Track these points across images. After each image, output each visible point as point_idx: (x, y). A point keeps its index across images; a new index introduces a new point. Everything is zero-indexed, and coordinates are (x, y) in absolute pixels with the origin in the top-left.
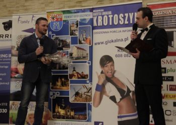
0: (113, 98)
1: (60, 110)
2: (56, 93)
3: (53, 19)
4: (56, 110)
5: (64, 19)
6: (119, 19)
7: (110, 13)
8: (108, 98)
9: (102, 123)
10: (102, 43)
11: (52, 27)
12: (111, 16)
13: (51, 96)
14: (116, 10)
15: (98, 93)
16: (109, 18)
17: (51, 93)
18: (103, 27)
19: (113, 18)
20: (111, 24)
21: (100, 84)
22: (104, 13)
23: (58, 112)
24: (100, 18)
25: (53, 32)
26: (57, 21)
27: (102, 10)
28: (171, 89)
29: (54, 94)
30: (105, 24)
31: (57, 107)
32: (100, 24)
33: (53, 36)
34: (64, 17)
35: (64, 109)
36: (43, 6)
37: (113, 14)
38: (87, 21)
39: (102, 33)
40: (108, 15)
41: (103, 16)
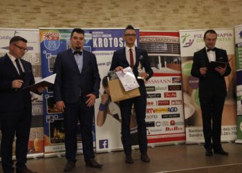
0: (116, 116)
1: (59, 134)
2: (54, 117)
3: (48, 37)
4: (55, 134)
5: (60, 38)
6: (119, 43)
7: (110, 35)
8: (112, 116)
9: (107, 140)
10: (104, 64)
11: (47, 45)
12: (111, 39)
13: (48, 120)
14: (115, 33)
15: (102, 112)
16: (109, 41)
17: (48, 117)
18: (104, 49)
19: (113, 41)
20: (111, 46)
21: (104, 103)
22: (104, 36)
23: (57, 136)
24: (100, 40)
25: (48, 51)
26: (53, 39)
27: (102, 33)
28: (160, 104)
29: (51, 118)
30: (106, 46)
31: (55, 131)
32: (100, 45)
33: (48, 55)
34: (61, 36)
35: (63, 132)
36: (23, 21)
37: (113, 37)
38: (87, 43)
39: (103, 54)
40: (108, 38)
41: (103, 38)
